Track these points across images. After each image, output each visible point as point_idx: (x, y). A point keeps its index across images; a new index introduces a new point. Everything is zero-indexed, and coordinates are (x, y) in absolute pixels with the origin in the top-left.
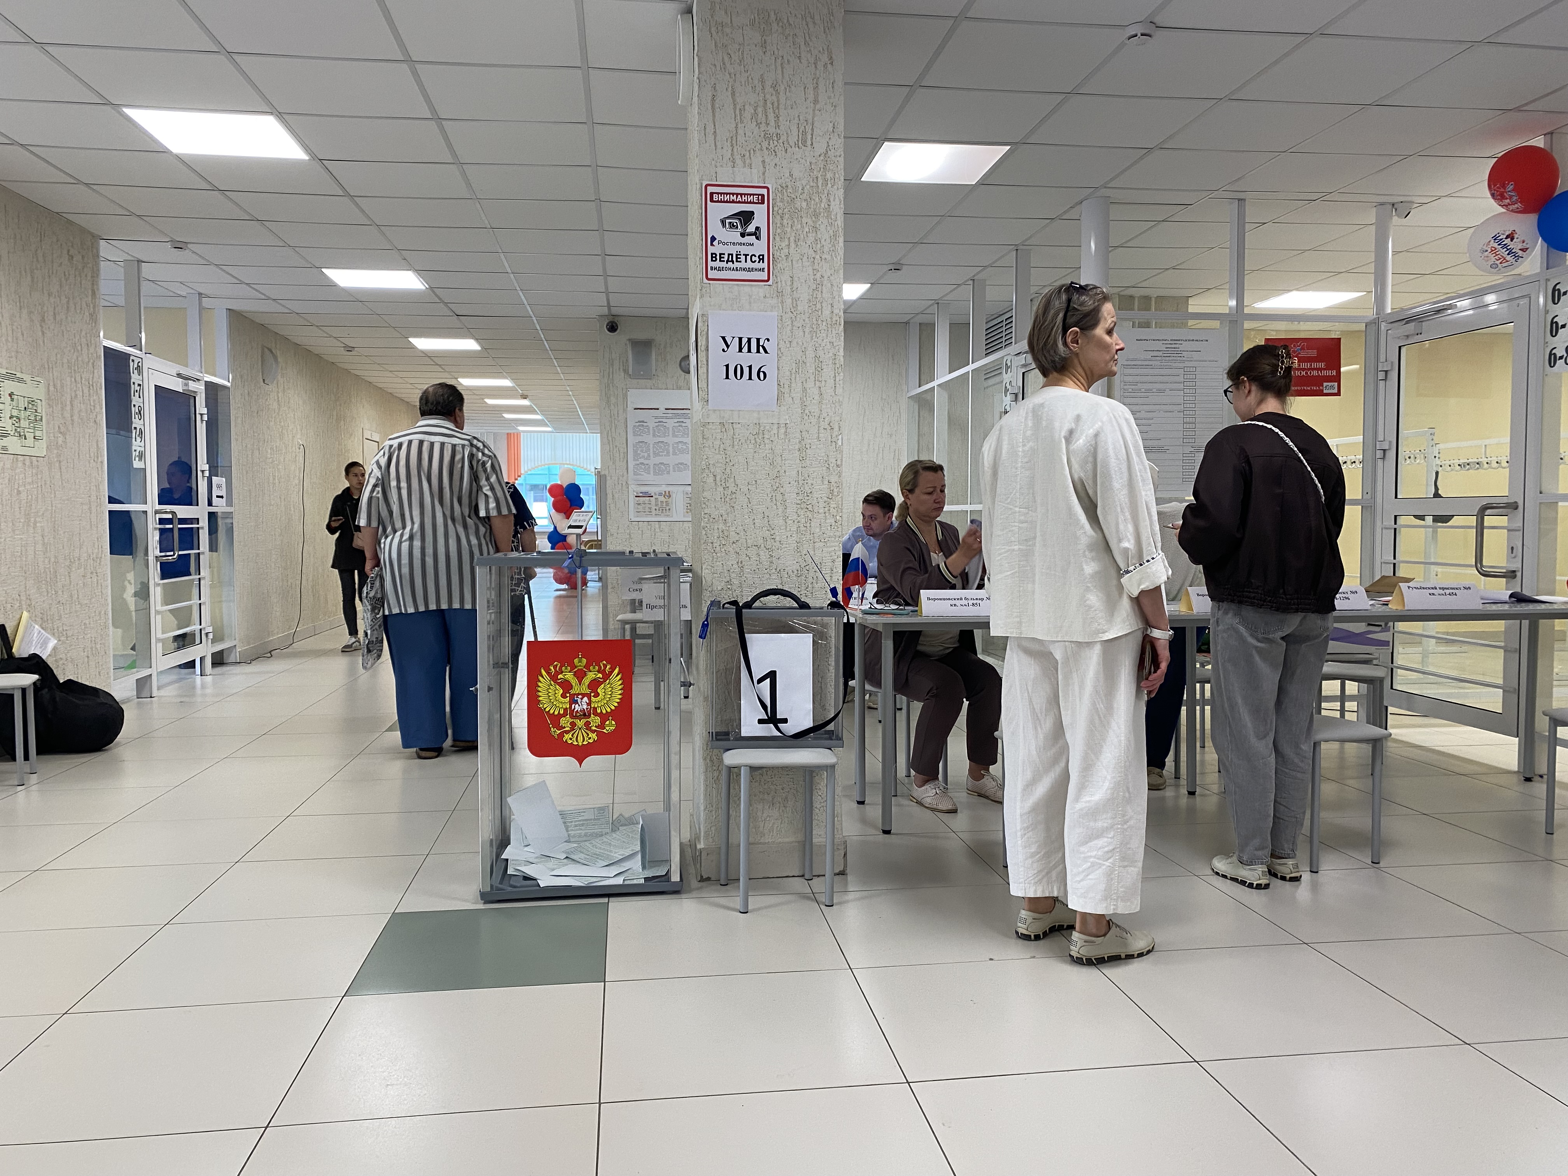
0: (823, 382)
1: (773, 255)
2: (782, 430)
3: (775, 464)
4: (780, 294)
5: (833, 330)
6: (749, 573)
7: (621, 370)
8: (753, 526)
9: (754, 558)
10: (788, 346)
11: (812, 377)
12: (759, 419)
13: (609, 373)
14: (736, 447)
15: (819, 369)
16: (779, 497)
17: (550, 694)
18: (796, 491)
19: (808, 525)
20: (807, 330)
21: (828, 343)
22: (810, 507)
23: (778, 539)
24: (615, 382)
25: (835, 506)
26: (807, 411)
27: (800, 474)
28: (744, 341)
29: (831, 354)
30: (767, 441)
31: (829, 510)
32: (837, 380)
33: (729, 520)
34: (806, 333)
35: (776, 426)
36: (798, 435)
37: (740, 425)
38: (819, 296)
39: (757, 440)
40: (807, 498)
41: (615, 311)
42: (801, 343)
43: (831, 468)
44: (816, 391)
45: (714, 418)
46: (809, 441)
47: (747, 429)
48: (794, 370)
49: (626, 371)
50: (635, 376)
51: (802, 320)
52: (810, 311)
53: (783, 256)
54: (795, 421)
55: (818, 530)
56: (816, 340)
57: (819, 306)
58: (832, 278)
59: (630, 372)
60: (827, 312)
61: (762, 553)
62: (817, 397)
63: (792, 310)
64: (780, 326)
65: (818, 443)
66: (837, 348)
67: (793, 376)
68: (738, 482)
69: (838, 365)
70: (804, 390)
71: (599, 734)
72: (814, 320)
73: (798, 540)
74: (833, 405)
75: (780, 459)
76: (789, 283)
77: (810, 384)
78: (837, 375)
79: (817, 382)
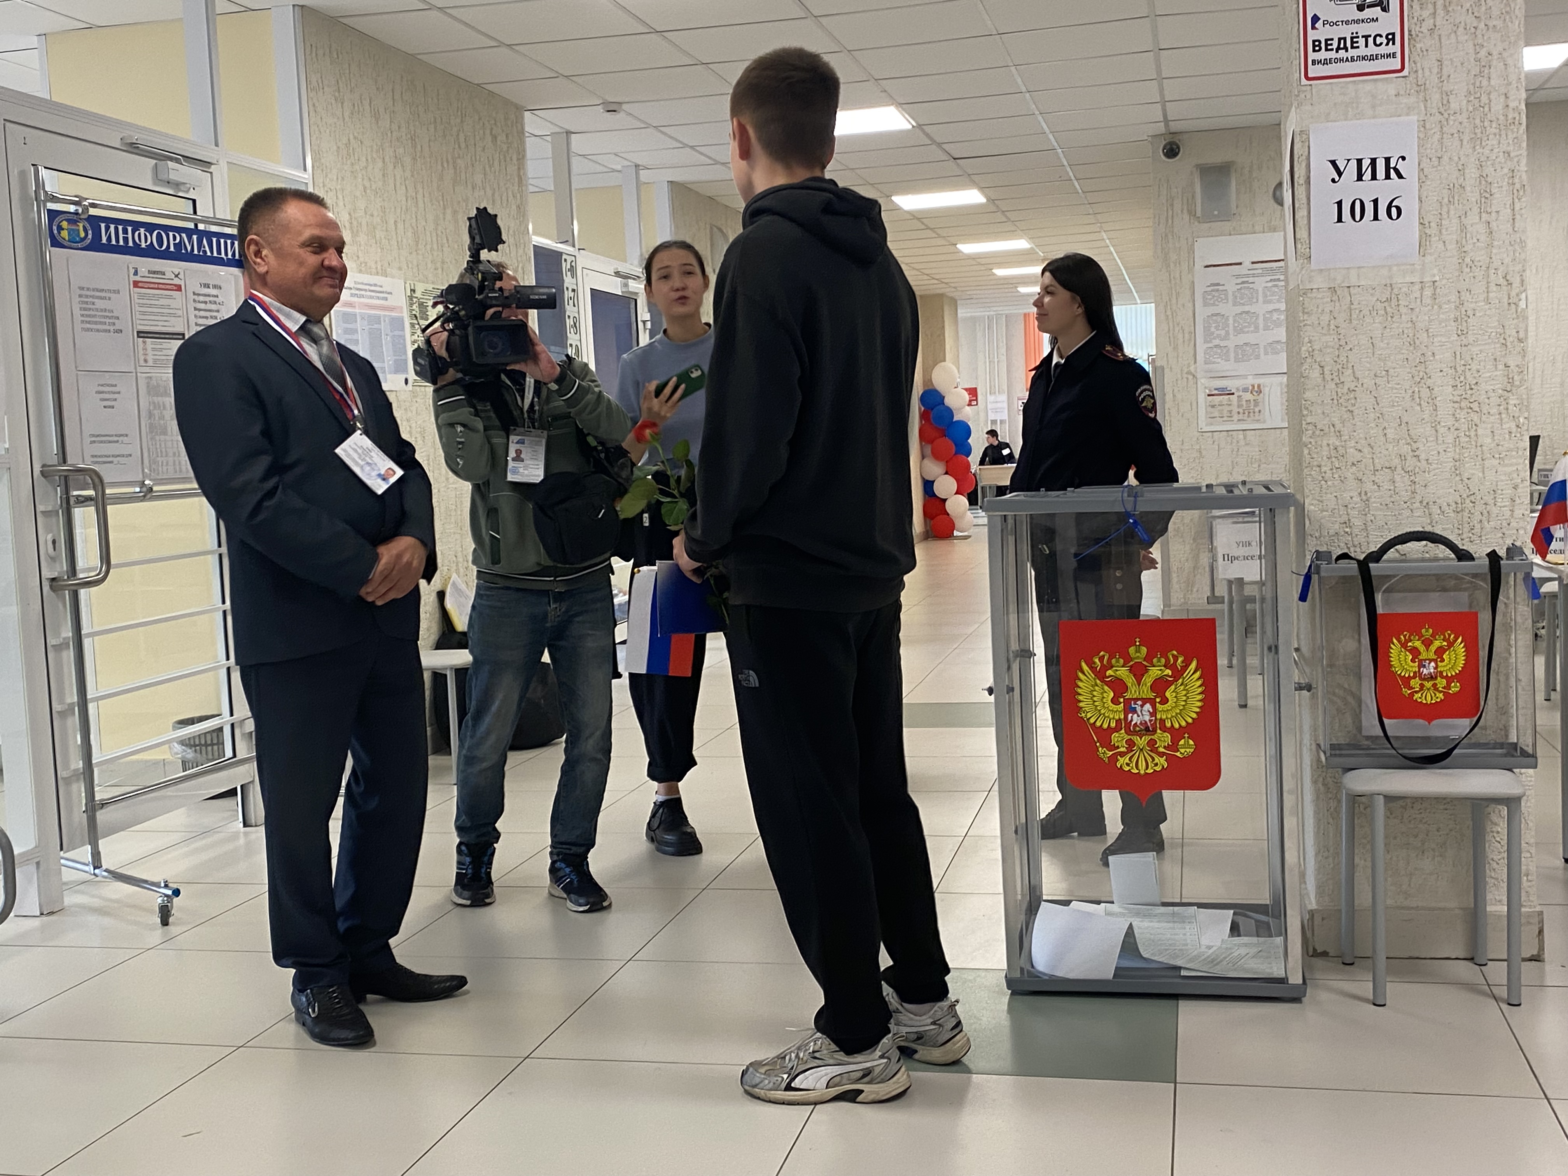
0: (1494, 214)
1: (1410, 31)
2: (1428, 292)
3: (1417, 342)
4: (1421, 87)
5: (1510, 133)
6: (1377, 509)
7: (1185, 211)
8: (1383, 439)
9: (1386, 486)
10: (1436, 163)
11: (1476, 210)
12: (1391, 277)
13: (1167, 217)
14: (1355, 322)
15: (1486, 195)
16: (1425, 393)
17: (1095, 699)
18: (1452, 382)
19: (1473, 433)
20: (1466, 139)
21: (1501, 154)
22: (1475, 406)
23: (1423, 456)
24: (1175, 230)
25: (1517, 402)
26: (1468, 260)
27: (1458, 357)
28: (1366, 163)
29: (1506, 170)
30: (1403, 310)
31: (1507, 409)
32: (1517, 207)
33: (1345, 432)
34: (1465, 143)
35: (1417, 287)
36: (1453, 297)
37: (1360, 289)
38: (1485, 83)
39: (1388, 309)
40: (1469, 392)
41: (1174, 127)
42: (1456, 159)
43: (1508, 344)
44: (1482, 228)
45: (1319, 282)
46: (1473, 305)
47: (1372, 295)
48: (1446, 200)
49: (1192, 213)
50: (1208, 218)
51: (1457, 123)
52: (1471, 109)
53: (1426, 31)
54: (1448, 276)
55: (1489, 440)
56: (1481, 150)
57: (1484, 99)
58: (1505, 54)
59: (1199, 214)
60: (1498, 106)
61: (1397, 478)
62: (1483, 238)
63: (1442, 110)
64: (1422, 136)
65: (1487, 307)
66: (1516, 160)
67: (1445, 209)
68: (1358, 374)
69: (1518, 186)
70: (1463, 228)
71: (1169, 758)
72: (1478, 121)
73: (1457, 457)
74: (1510, 248)
75: (1425, 335)
76: (1435, 70)
77: (1473, 218)
78: (1516, 200)
79: (1484, 215)
